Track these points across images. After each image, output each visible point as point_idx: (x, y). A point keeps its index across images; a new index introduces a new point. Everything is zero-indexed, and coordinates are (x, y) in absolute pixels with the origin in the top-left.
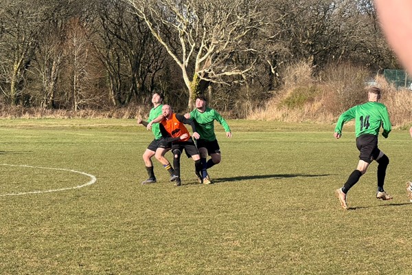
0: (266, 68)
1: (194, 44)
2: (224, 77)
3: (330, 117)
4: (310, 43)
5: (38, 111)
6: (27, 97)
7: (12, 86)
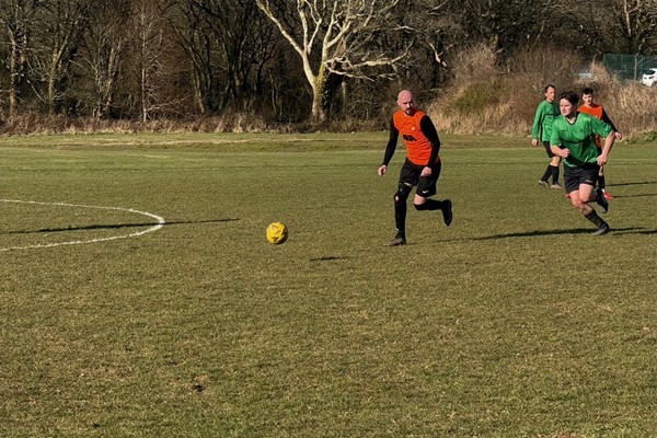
0: (428, 55)
1: (320, 21)
2: (366, 69)
3: (523, 126)
4: (493, 16)
5: (89, 123)
6: (73, 102)
7: (51, 86)
